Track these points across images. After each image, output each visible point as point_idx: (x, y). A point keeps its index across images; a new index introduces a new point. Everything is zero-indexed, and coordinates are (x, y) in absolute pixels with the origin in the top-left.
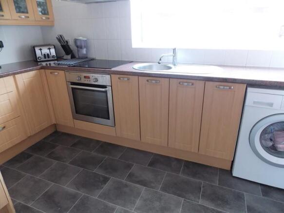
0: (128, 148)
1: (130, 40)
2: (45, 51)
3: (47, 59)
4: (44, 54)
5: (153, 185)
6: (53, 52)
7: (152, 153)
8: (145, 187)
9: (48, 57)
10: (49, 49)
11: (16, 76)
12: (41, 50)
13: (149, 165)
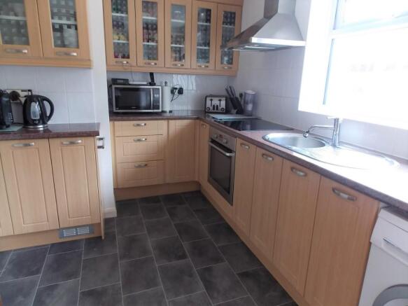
0: (243, 243)
1: (297, 99)
2: (216, 102)
3: (215, 111)
4: (214, 106)
5: (215, 295)
6: (223, 104)
7: (261, 265)
8: (205, 290)
9: (217, 109)
10: (220, 100)
11: (170, 121)
12: (211, 100)
13: (238, 274)
